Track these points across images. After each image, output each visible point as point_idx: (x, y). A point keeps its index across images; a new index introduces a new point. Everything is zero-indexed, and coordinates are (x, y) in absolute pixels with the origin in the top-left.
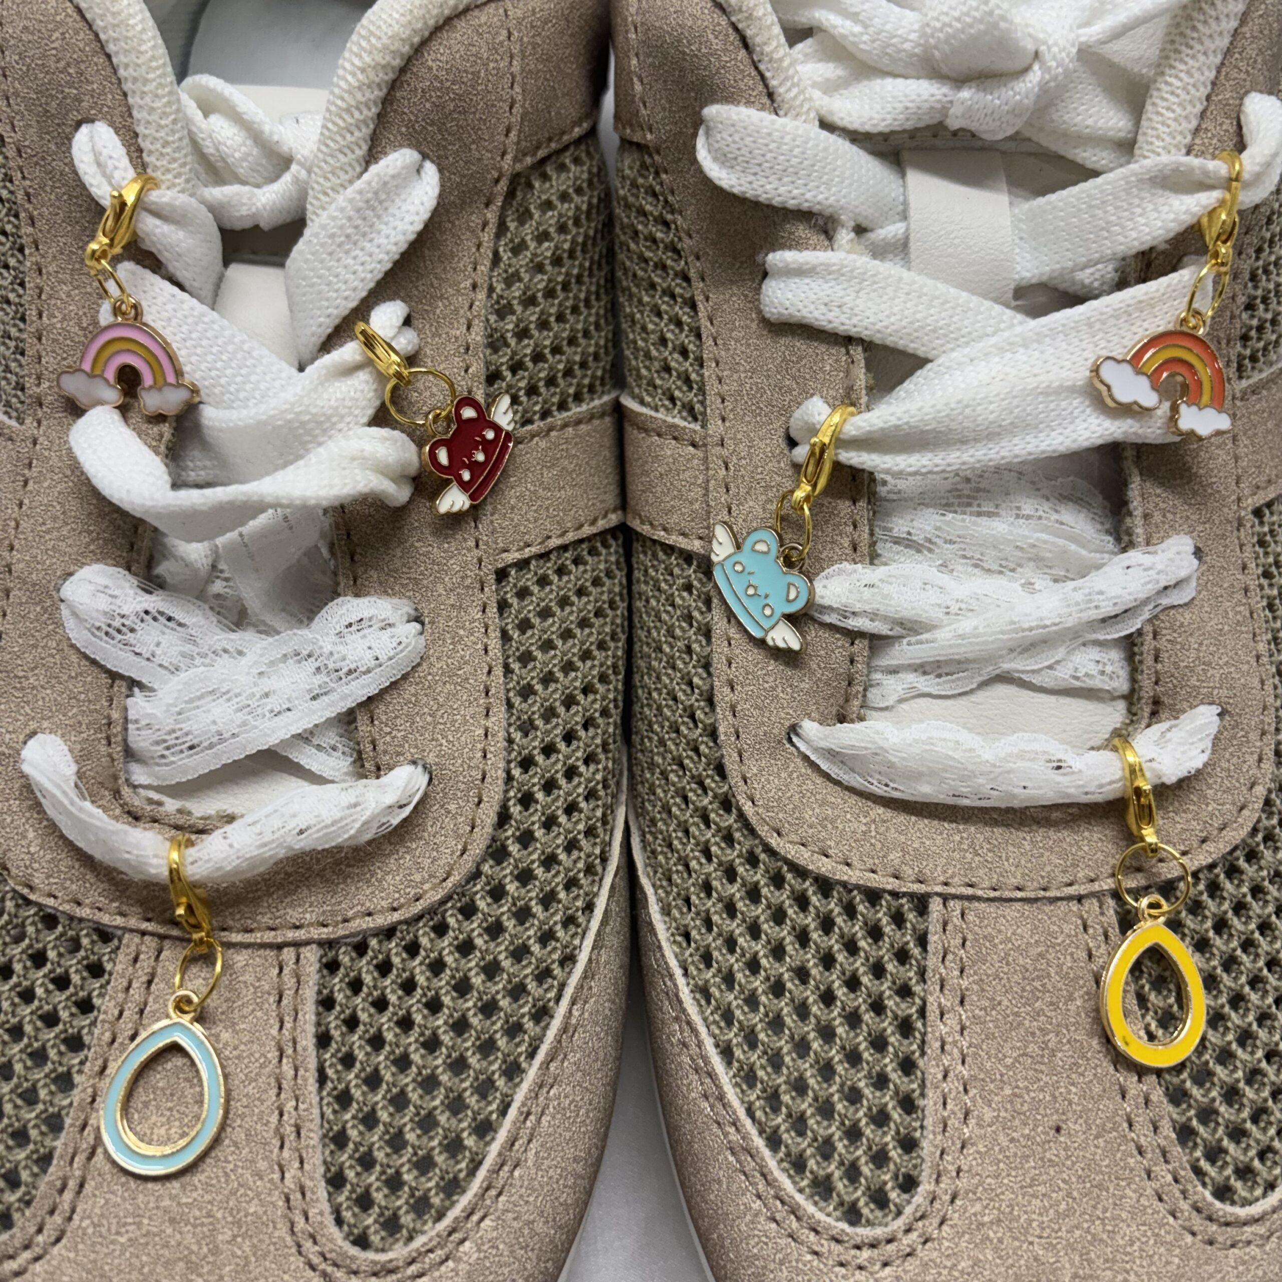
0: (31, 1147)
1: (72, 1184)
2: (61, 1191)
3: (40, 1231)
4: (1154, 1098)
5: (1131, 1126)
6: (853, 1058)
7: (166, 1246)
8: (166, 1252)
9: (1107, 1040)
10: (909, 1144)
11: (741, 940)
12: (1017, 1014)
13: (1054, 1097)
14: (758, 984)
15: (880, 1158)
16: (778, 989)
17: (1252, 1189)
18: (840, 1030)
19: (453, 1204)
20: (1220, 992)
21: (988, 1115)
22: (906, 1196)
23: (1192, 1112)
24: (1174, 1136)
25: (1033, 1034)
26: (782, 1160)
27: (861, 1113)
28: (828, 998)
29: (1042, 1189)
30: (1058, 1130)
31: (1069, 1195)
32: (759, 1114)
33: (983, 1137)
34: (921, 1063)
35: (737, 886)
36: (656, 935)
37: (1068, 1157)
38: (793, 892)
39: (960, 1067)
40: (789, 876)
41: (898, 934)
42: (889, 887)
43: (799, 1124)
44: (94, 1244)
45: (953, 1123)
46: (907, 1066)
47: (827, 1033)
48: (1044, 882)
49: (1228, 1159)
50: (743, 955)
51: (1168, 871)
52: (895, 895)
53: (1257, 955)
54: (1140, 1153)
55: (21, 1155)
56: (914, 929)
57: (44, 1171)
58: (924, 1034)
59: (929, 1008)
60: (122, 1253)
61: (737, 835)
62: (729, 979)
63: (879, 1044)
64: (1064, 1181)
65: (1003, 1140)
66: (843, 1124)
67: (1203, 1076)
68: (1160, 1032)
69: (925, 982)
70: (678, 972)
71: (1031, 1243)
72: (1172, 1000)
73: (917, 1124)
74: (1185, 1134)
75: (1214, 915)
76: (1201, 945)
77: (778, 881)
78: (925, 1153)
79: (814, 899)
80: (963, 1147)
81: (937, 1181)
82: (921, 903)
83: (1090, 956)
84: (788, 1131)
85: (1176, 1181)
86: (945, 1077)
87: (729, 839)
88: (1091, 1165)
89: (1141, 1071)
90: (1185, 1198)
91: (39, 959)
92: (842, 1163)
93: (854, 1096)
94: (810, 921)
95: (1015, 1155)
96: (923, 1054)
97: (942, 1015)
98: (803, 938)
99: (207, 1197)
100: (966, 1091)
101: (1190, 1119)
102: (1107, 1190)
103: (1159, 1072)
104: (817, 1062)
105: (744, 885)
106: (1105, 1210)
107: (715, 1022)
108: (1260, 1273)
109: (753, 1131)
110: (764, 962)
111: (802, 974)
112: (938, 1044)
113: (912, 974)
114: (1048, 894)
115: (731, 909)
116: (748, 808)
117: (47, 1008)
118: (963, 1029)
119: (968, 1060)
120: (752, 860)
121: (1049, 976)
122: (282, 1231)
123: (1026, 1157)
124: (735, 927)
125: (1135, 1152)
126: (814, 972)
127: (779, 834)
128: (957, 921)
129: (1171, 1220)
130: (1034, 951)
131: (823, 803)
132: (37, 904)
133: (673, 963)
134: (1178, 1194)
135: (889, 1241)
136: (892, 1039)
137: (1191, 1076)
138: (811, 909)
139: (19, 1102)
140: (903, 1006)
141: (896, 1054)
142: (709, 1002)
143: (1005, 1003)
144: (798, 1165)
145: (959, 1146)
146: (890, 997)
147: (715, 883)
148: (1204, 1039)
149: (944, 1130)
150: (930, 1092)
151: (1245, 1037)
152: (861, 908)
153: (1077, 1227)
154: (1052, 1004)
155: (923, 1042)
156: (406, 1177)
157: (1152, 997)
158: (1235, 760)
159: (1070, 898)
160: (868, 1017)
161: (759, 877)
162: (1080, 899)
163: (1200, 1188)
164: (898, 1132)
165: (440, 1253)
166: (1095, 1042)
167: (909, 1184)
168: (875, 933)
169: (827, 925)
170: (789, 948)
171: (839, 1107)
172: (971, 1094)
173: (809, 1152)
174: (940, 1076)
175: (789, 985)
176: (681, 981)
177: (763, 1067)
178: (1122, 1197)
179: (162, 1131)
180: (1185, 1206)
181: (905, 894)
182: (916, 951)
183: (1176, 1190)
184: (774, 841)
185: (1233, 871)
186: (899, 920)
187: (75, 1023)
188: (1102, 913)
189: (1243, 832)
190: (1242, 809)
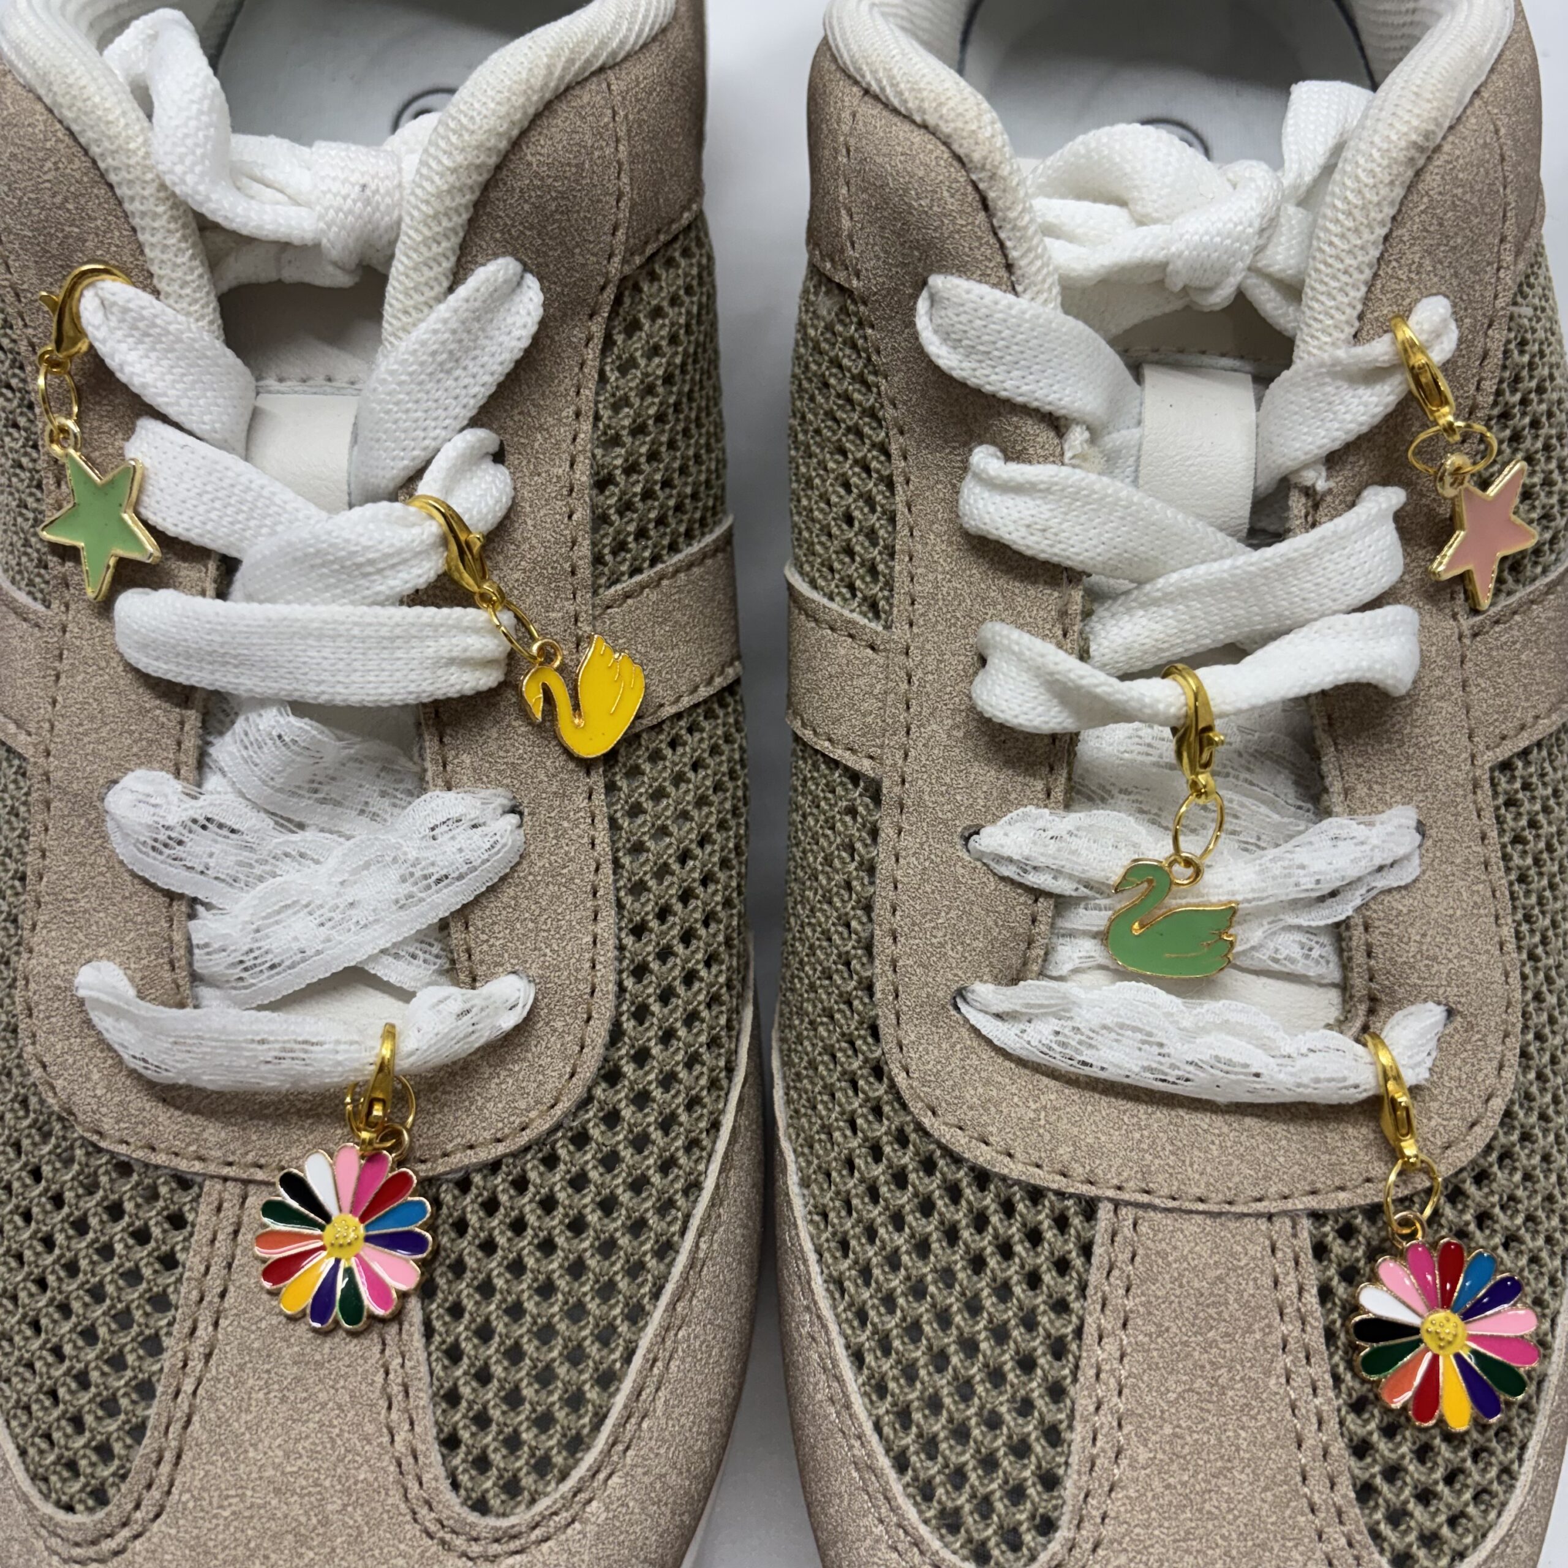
0: (123, 1416)
1: (168, 1457)
34: (1071, 1390)
35: (882, 1167)
36: (791, 1208)
38: (944, 1181)
39: (1115, 1400)
40: (942, 1162)
41: (1060, 1240)
42: (1054, 1185)
45: (1103, 1461)
46: (1057, 1394)
48: (1230, 1195)
49: (1414, 1524)
50: (883, 1248)
52: (1061, 1195)
54: (1313, 1514)
55: (111, 1426)
56: (1078, 1237)
57: (138, 1443)
58: (1078, 1358)
59: (1087, 1327)
61: (887, 1108)
62: (866, 1274)
65: (1158, 1486)
69: (1084, 1298)
70: (812, 1257)
73: (1061, 1460)
74: (1366, 1493)
77: (928, 1166)
79: (968, 1192)
80: (1111, 1491)
82: (1089, 1208)
83: (1276, 1283)
84: (917, 1453)
85: (1350, 1545)
86: (1098, 1409)
87: (877, 1112)
91: (115, 1211)
97: (1101, 1338)
100: (1120, 1427)
101: (1373, 1477)
110: (905, 1259)
113: (1071, 1288)
114: (1233, 1209)
115: (873, 1194)
116: (900, 1079)
117: (128, 1264)
120: (901, 1139)
124: (877, 1215)
127: (934, 1113)
128: (1128, 1231)
131: (988, 1082)
132: (108, 1151)
133: (808, 1245)
136: (1041, 1360)
137: (1379, 1427)
138: (964, 1203)
139: (106, 1369)
142: (842, 1297)
145: (1107, 1488)
146: (1044, 1313)
147: (859, 1161)
149: (1092, 1470)
150: (1078, 1423)
152: (1020, 1206)
155: (1077, 1366)
158: (1468, 1068)
159: (1259, 1215)
161: (907, 1159)
162: (1270, 1217)
168: (1034, 1237)
169: (980, 1222)
170: (935, 1246)
174: (1092, 1407)
175: (932, 1288)
176: (814, 1267)
177: (895, 1378)
181: (1072, 1196)
182: (1078, 1262)
184: (928, 1121)
185: (1457, 1194)
186: (1061, 1223)
187: (159, 1281)
188: (1295, 1236)
189: (1472, 1154)
190: (1473, 1125)
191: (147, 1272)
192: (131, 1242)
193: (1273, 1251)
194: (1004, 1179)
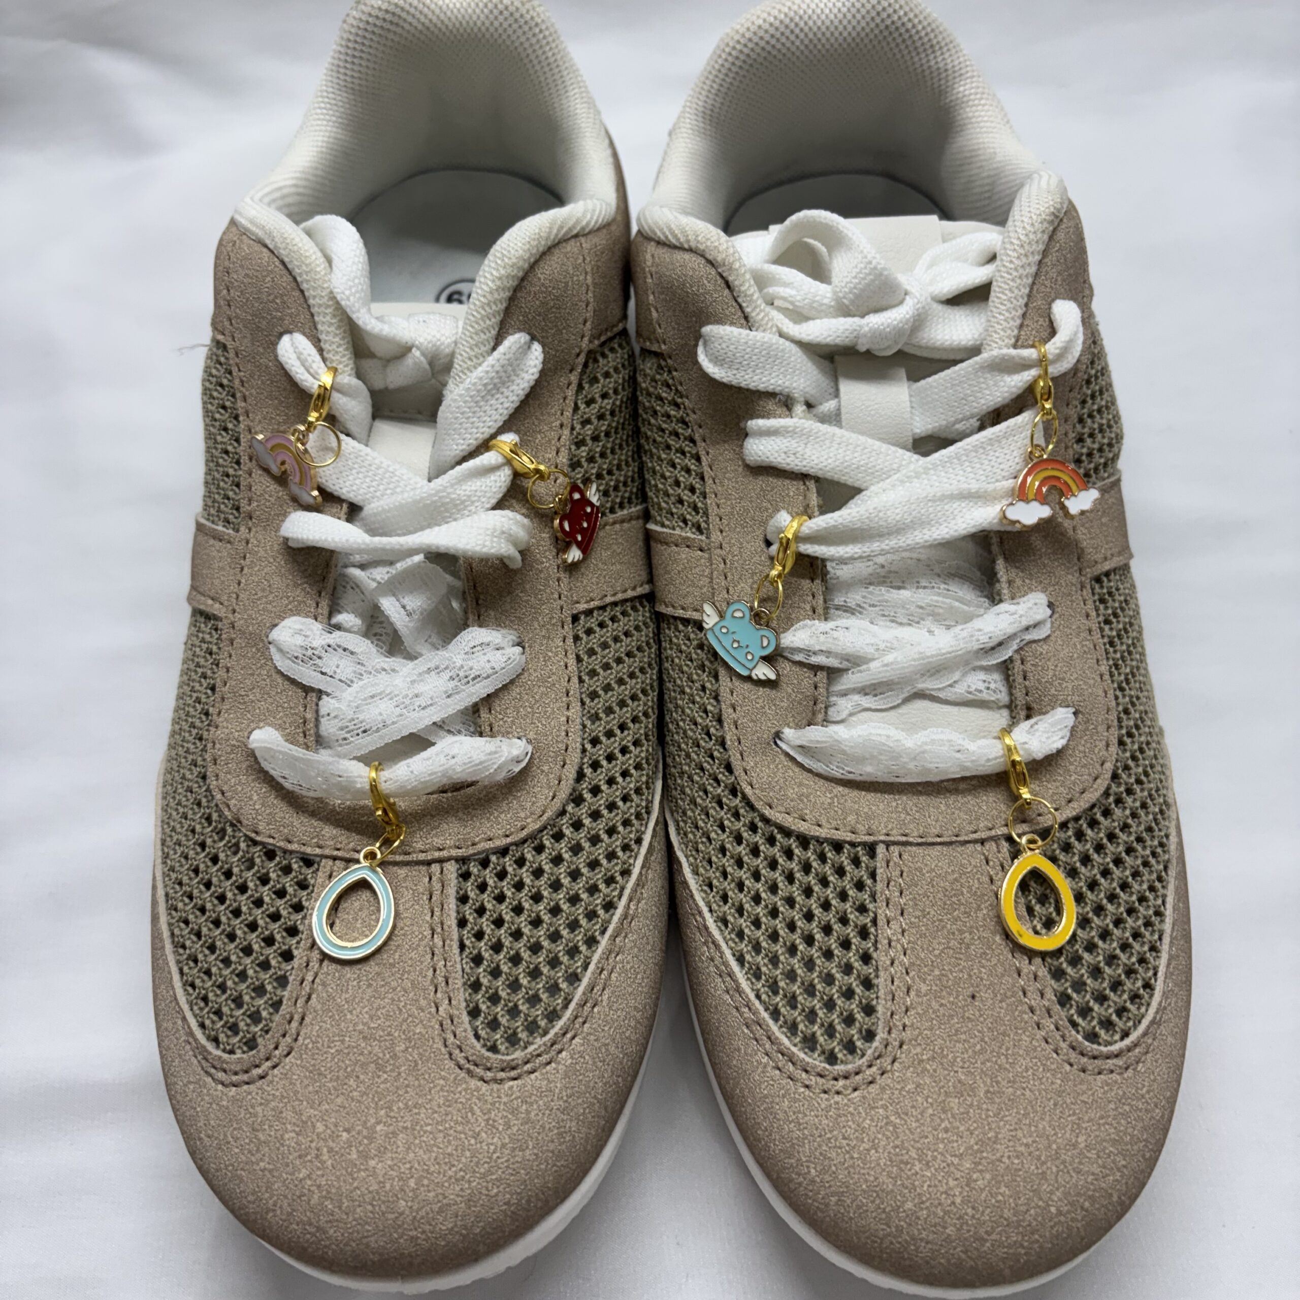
0: (268, 995)
1: (297, 1017)
2: (290, 1022)
3: (276, 1048)
4: (1040, 974)
5: (1025, 994)
6: (828, 954)
7: (362, 1054)
8: (361, 1058)
9: (1007, 935)
10: (869, 1010)
11: (747, 882)
12: (941, 920)
13: (970, 976)
14: (760, 910)
15: (849, 1020)
16: (774, 913)
17: (1112, 1035)
18: (817, 937)
19: (553, 1027)
20: (1086, 904)
21: (924, 988)
22: (868, 1044)
23: (1068, 984)
24: (1054, 998)
25: (953, 934)
26: (781, 1027)
27: (834, 991)
28: (809, 916)
29: (963, 1037)
30: (973, 997)
31: (982, 1040)
32: (764, 997)
33: (921, 1004)
34: (875, 955)
35: (743, 846)
36: (688, 887)
37: (981, 1016)
38: (782, 847)
39: (902, 957)
40: (779, 837)
41: (856, 871)
42: (848, 839)
43: (792, 1001)
44: (313, 1054)
45: (899, 994)
46: (866, 958)
47: (809, 940)
48: (956, 831)
49: (1094, 1014)
50: (749, 892)
51: (1046, 821)
52: (853, 845)
53: (1113, 880)
54: (1032, 1012)
55: (260, 1002)
56: (867, 867)
57: (277, 1011)
58: (876, 936)
59: (879, 917)
60: (333, 1059)
61: (742, 811)
62: (740, 911)
63: (846, 944)
64: (979, 1031)
65: (935, 1005)
66: (822, 998)
67: (1075, 961)
68: (1044, 931)
69: (875, 901)
70: (705, 910)
71: (956, 1072)
72: (1052, 909)
73: (874, 996)
74: (1064, 1000)
75: (1080, 852)
76: (1072, 873)
77: (771, 841)
78: (880, 1014)
79: (797, 851)
80: (907, 1011)
81: (889, 1032)
82: (871, 849)
83: (992, 880)
84: (784, 1006)
85: (1058, 1029)
86: (892, 964)
87: (737, 815)
88: (998, 1020)
89: (1031, 954)
90: (1064, 1040)
91: (264, 880)
92: (822, 1025)
93: (829, 979)
94: (794, 866)
95: (944, 1015)
96: (876, 949)
97: (888, 922)
98: (790, 878)
99: (388, 1023)
100: (907, 973)
101: (1066, 989)
102: (1009, 1036)
103: (1043, 955)
104: (803, 959)
105: (748, 845)
106: (1008, 1049)
107: (731, 939)
108: (1121, 1093)
109: (761, 1009)
110: (763, 895)
111: (790, 902)
112: (886, 942)
113: (866, 896)
114: (959, 839)
115: (740, 863)
116: (748, 790)
117: (272, 910)
118: (903, 931)
119: (908, 952)
120: (753, 828)
121: (962, 894)
122: (440, 1045)
123: (951, 1016)
124: (743, 874)
125: (1028, 1010)
126: (798, 899)
127: (770, 807)
128: (896, 858)
129: (1055, 1055)
130: (950, 878)
131: (800, 785)
132: (262, 843)
133: (701, 904)
134: (1058, 1038)
135: (857, 1074)
136: (854, 940)
137: (1066, 960)
138: (795, 858)
139: (258, 969)
140: (861, 918)
141: (857, 951)
142: (726, 927)
143: (933, 913)
144: (792, 1028)
145: (904, 1009)
146: (851, 913)
147: (728, 846)
148: (1074, 935)
149: (893, 999)
150: (881, 973)
151: (1105, 935)
152: (829, 855)
153: (988, 1061)
154: (965, 913)
155: (876, 941)
156: (521, 1007)
157: (1037, 908)
158: (1088, 745)
159: (975, 841)
160: (836, 927)
161: (758, 838)
162: (982, 842)
163: (1074, 1032)
164: (861, 1002)
165: (545, 1058)
166: (998, 938)
167: (869, 1036)
168: (840, 872)
169: (807, 868)
170: (780, 885)
171: (819, 987)
172: (911, 975)
173: (799, 1019)
174: (888, 963)
175: (781, 909)
176: (707, 915)
177: (765, 965)
178: (1020, 1040)
179: (355, 983)
180: (1064, 1045)
181: (860, 844)
182: (869, 882)
183: (1057, 1035)
184: (767, 812)
185: (1093, 823)
186: (856, 862)
187: (292, 917)
188: (999, 852)
189: (1098, 794)
190: (1096, 779)
191: (284, 913)
192: (274, 896)
193: (987, 863)
194: (818, 840)
